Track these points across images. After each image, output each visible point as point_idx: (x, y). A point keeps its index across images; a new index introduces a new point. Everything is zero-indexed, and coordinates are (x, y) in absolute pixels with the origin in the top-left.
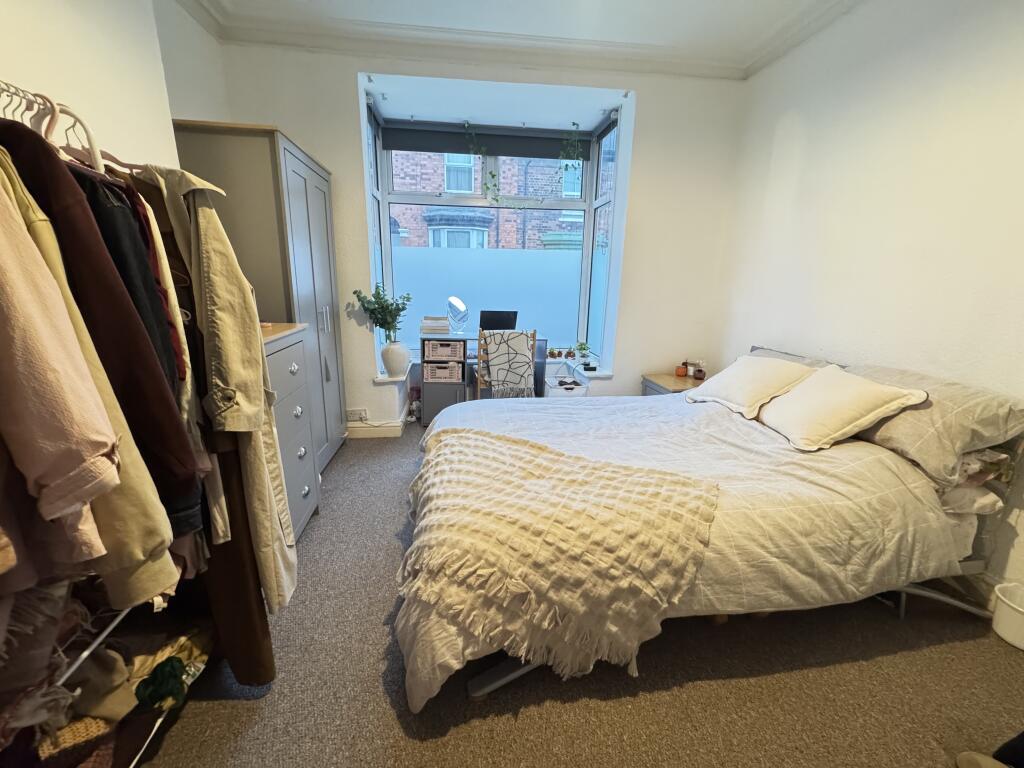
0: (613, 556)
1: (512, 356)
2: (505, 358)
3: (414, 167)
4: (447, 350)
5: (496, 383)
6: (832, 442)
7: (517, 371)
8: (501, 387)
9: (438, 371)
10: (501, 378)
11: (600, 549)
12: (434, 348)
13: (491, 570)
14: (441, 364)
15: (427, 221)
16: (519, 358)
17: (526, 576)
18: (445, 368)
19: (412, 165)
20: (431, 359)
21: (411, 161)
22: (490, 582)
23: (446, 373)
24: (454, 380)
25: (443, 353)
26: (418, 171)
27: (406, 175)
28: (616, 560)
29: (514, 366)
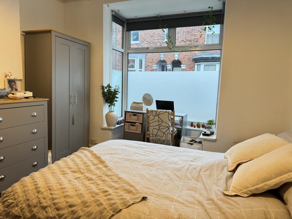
0: (57, 212)
1: (160, 123)
2: (157, 123)
3: (191, 36)
4: (136, 117)
5: (152, 135)
6: (250, 193)
7: (162, 130)
8: (154, 138)
9: (131, 127)
10: (155, 133)
11: (54, 207)
12: (130, 116)
13: (13, 201)
14: (133, 124)
15: (194, 60)
16: (163, 124)
17: (23, 209)
18: (134, 126)
19: (190, 35)
20: (129, 121)
21: (190, 34)
22: (11, 206)
23: (134, 128)
24: (138, 132)
25: (133, 119)
26: (193, 38)
27: (187, 40)
28: (57, 215)
29: (161, 128)
